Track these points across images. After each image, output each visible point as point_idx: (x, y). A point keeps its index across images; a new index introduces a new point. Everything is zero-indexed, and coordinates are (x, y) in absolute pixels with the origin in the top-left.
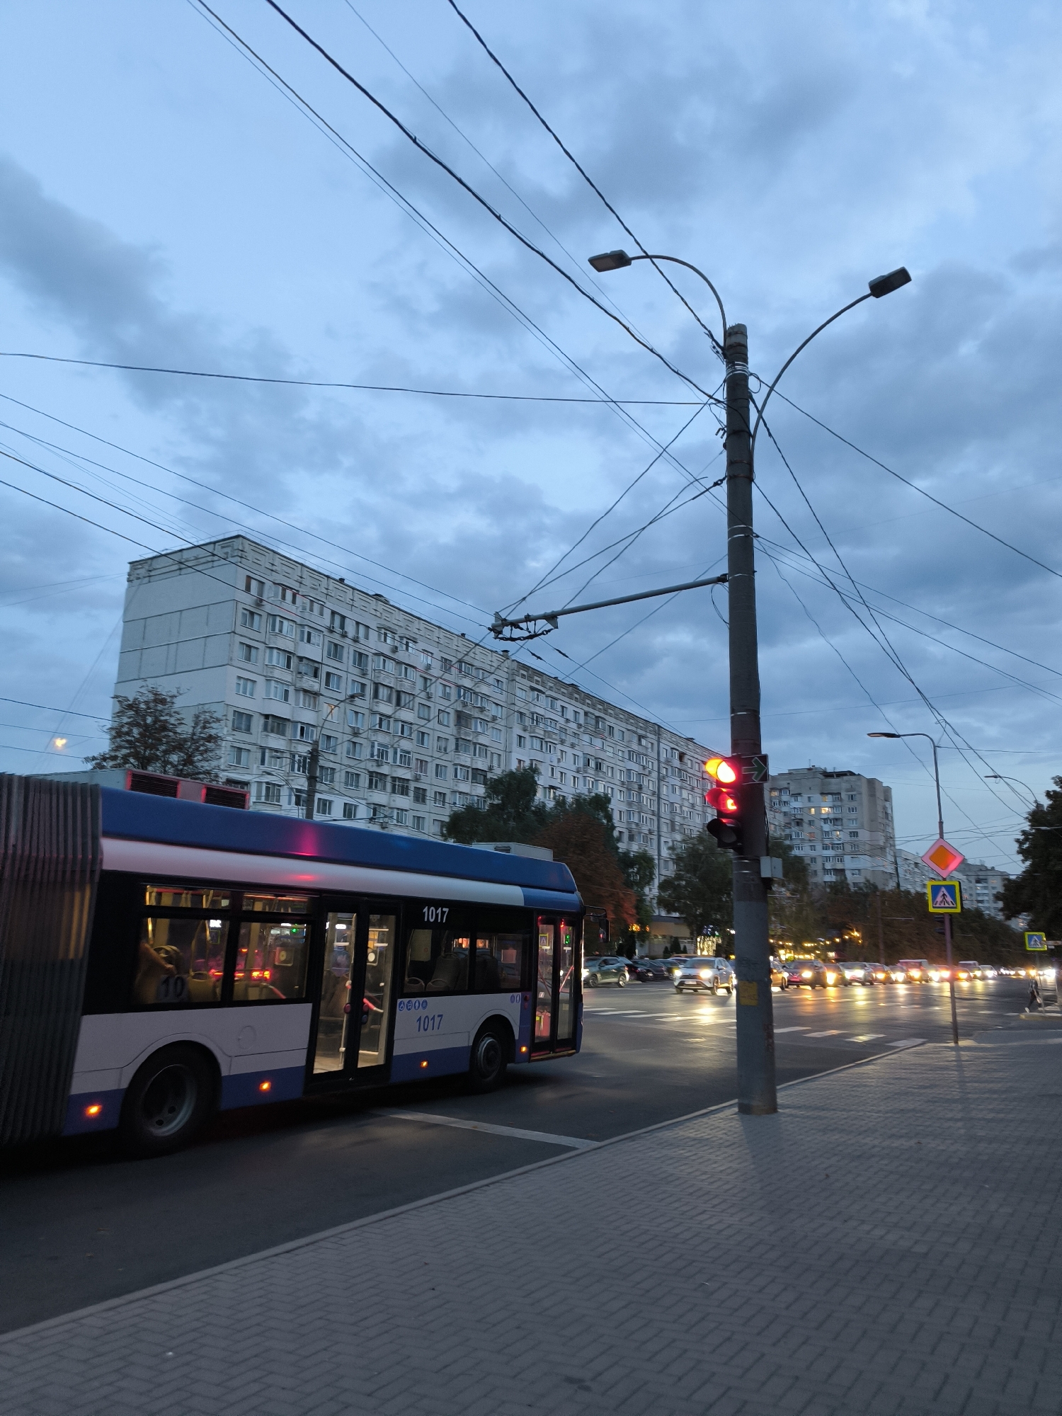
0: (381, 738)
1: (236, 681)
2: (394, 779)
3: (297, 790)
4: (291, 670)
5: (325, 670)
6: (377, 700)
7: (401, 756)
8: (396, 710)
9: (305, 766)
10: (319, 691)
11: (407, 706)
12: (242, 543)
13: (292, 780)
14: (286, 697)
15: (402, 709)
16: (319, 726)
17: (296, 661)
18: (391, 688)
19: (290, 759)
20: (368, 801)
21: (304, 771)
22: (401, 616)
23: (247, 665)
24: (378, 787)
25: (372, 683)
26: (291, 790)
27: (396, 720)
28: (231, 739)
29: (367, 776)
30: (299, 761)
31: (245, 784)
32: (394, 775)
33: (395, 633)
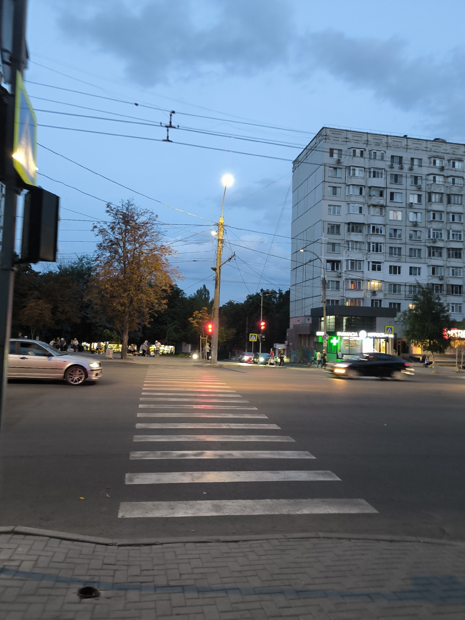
0: (435, 225)
1: (327, 207)
2: (449, 249)
3: (373, 262)
4: (363, 195)
5: (389, 191)
6: (430, 203)
7: (453, 235)
8: (447, 207)
9: (377, 248)
10: (385, 204)
11: (456, 203)
12: (326, 131)
13: (369, 257)
14: (361, 211)
15: (452, 205)
16: (387, 224)
17: (367, 189)
18: (442, 194)
19: (367, 245)
20: (429, 264)
21: (377, 251)
22: (448, 147)
23: (334, 198)
24: (435, 255)
25: (427, 193)
26: (369, 262)
27: (448, 213)
28: (327, 239)
29: (427, 250)
30: (373, 246)
31: (339, 262)
32: (448, 247)
33: (442, 159)
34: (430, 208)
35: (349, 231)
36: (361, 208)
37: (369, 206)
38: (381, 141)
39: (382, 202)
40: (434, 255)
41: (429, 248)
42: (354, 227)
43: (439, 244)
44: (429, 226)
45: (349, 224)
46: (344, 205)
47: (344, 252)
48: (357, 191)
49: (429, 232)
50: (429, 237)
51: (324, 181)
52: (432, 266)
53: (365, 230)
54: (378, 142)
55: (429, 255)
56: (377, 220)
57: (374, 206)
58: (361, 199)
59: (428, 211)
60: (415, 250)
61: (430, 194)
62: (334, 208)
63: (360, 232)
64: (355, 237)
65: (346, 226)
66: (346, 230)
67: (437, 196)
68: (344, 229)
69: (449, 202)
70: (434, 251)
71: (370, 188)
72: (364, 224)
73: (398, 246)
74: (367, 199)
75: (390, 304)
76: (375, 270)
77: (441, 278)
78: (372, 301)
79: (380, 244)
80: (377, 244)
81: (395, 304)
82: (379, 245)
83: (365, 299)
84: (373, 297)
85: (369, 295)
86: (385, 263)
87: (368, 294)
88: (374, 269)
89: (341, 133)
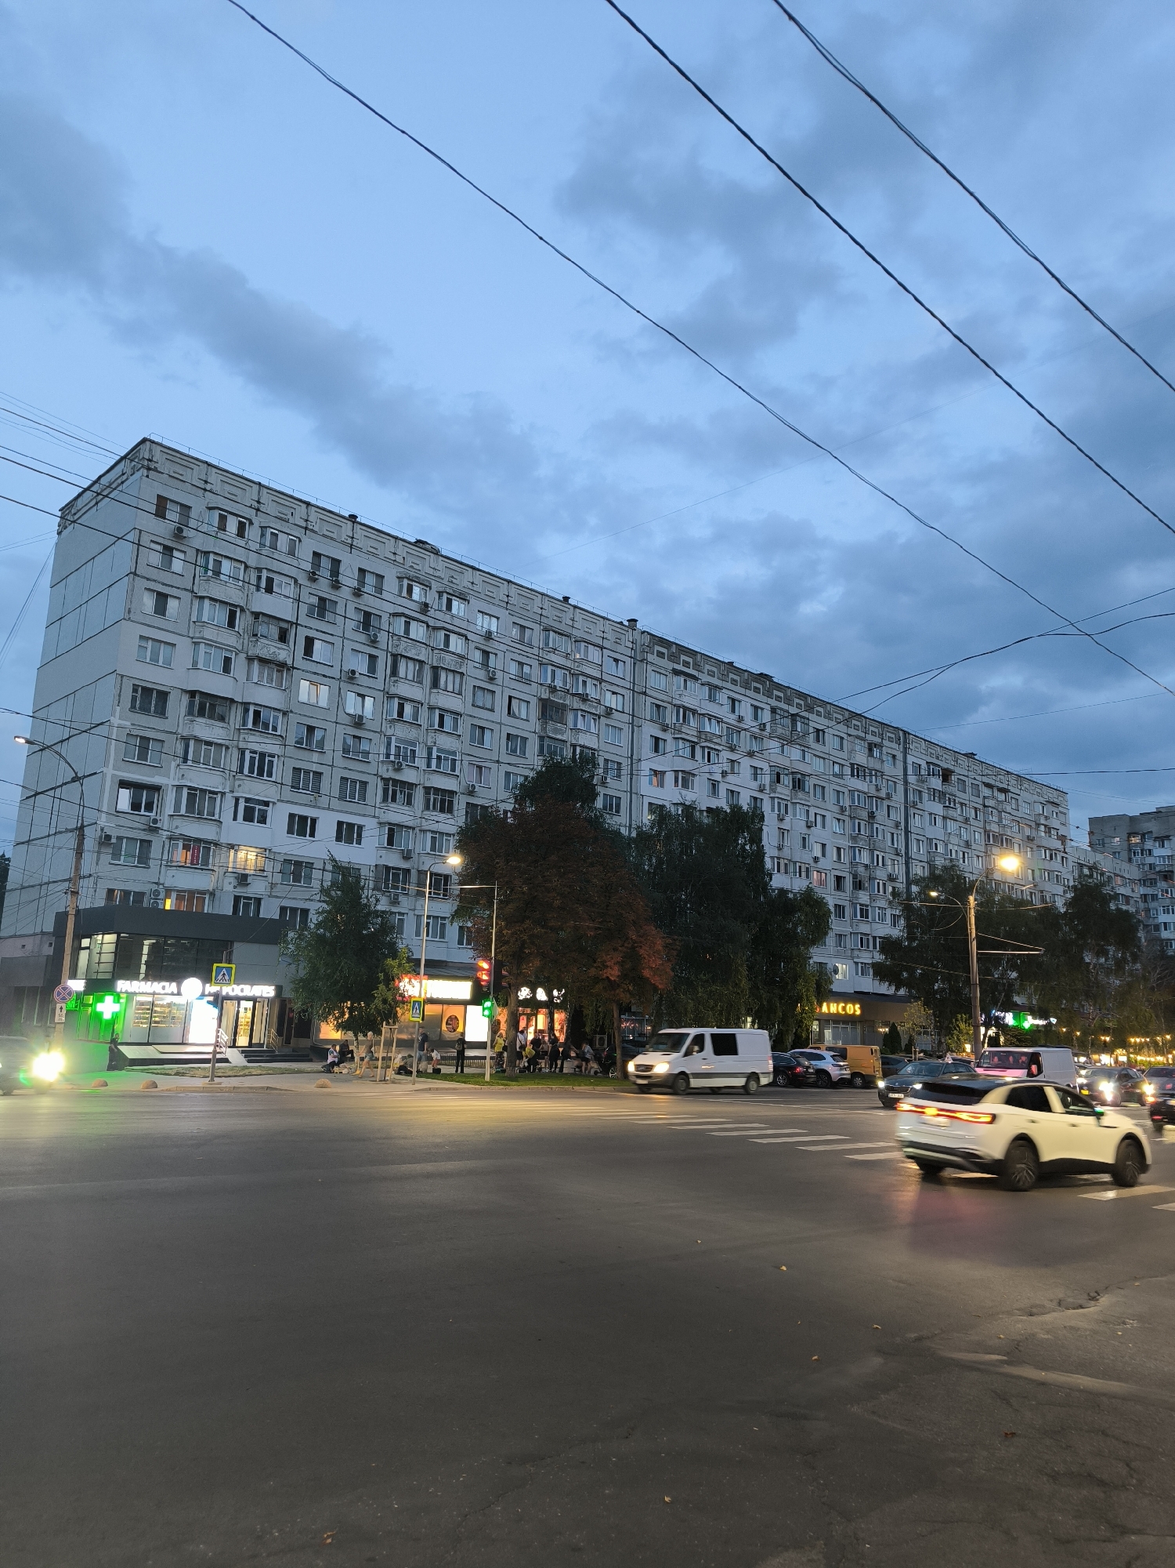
0: (401, 731)
1: (137, 641)
2: (427, 790)
3: (247, 800)
4: (236, 629)
5: (303, 633)
6: (396, 678)
7: (439, 758)
8: (430, 693)
9: (262, 766)
10: (289, 662)
11: (450, 688)
12: (150, 450)
13: (239, 786)
14: (227, 668)
15: (441, 691)
16: (291, 712)
17: (250, 619)
18: (421, 662)
19: (236, 754)
20: (382, 820)
21: (261, 773)
22: (441, 564)
23: (158, 621)
24: (398, 800)
25: (389, 654)
26: (237, 800)
27: (431, 708)
28: (128, 723)
29: (380, 785)
30: (252, 759)
31: (156, 788)
32: (428, 784)
33: (427, 586)
34: (393, 690)
35: (190, 712)
36: (227, 661)
37: (250, 659)
38: (293, 510)
39: (283, 655)
40: (394, 800)
41: (386, 781)
42: (206, 705)
43: (408, 776)
44: (389, 732)
45: (192, 694)
46: (184, 645)
47: (173, 764)
48: (222, 616)
49: (389, 744)
50: (388, 755)
51: (135, 574)
52: (390, 824)
53: (235, 716)
54: (285, 512)
55: (385, 799)
56: (267, 696)
57: (263, 661)
58: (229, 638)
59: (391, 697)
60: (354, 782)
61: (396, 658)
62: (155, 647)
63: (222, 719)
64: (205, 729)
65: (185, 699)
66: (183, 710)
67: (411, 664)
68: (178, 706)
69: (435, 684)
70: (396, 790)
71: (257, 615)
72: (232, 701)
73: (315, 768)
74: (246, 642)
75: (283, 909)
76: (252, 820)
77: (407, 856)
78: (237, 899)
79: (269, 756)
80: (262, 755)
81: (294, 910)
82: (267, 759)
83: (217, 894)
84: (239, 889)
85: (230, 883)
86: (279, 804)
87: (227, 881)
88: (249, 817)
89: (192, 466)
